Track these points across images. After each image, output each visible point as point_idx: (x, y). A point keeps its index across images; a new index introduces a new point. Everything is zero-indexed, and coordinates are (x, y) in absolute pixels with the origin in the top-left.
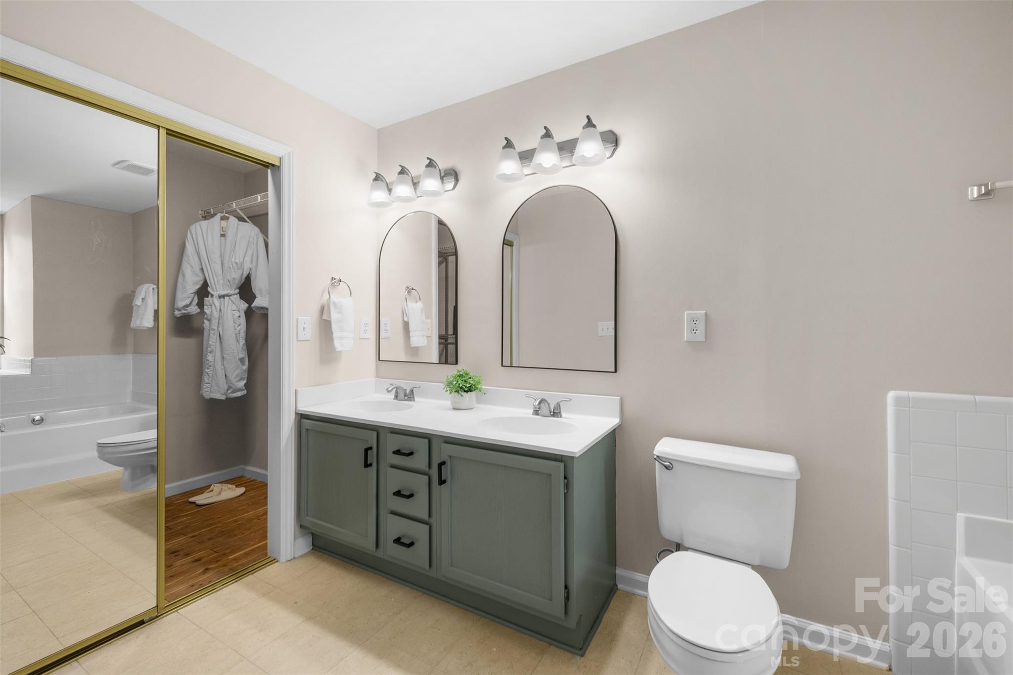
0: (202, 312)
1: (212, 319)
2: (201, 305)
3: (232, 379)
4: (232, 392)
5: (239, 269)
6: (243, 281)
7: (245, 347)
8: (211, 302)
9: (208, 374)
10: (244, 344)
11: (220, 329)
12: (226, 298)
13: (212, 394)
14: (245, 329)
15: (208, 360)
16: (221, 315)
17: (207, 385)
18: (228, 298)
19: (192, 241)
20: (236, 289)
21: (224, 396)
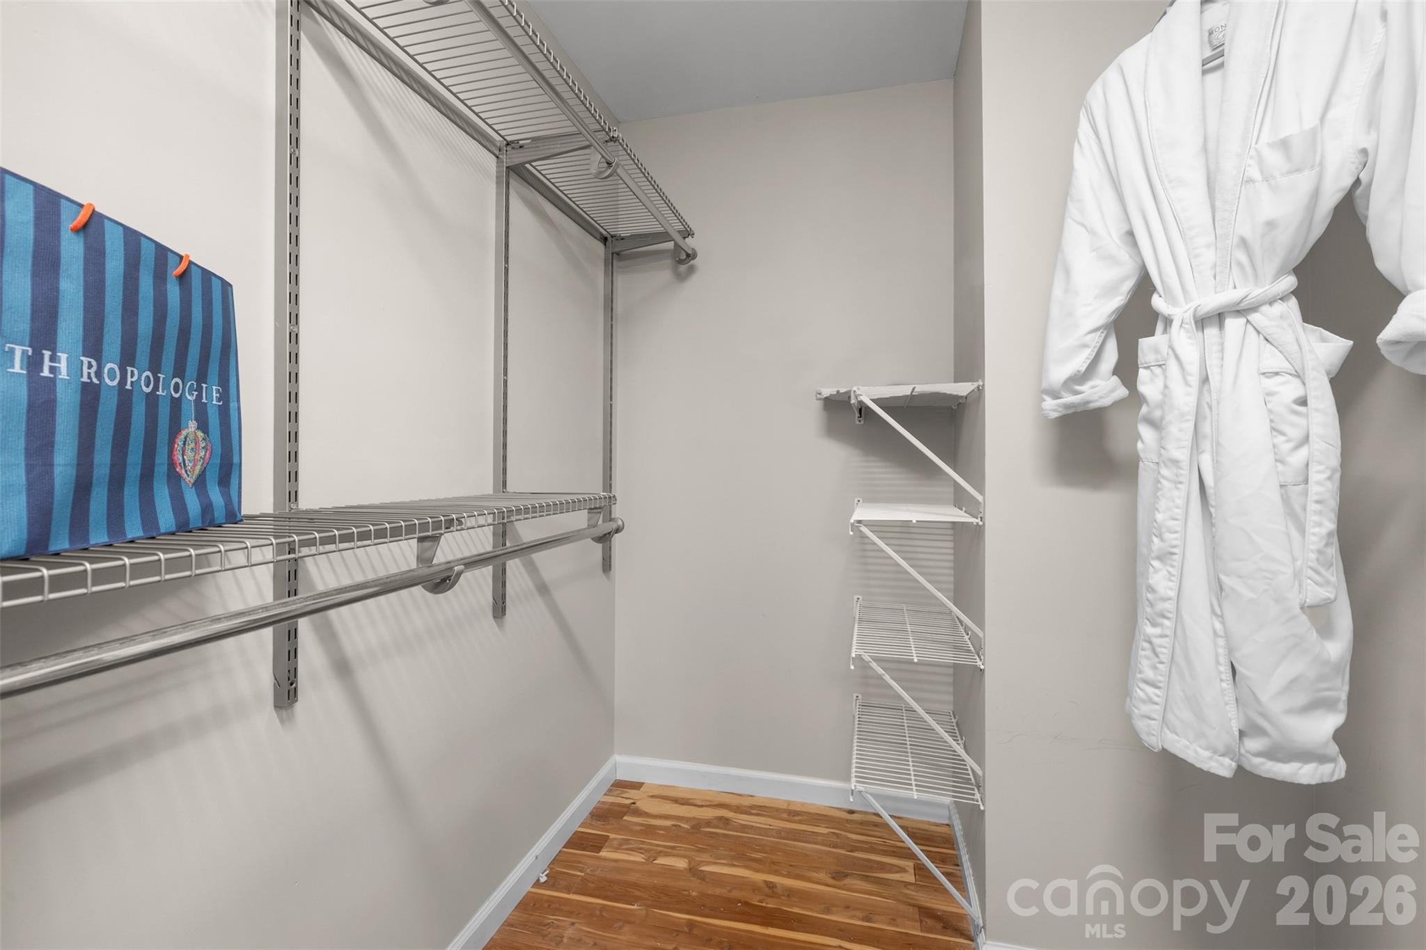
0: (1135, 398)
1: (1168, 418)
2: (1127, 370)
3: (1264, 698)
4: (1271, 754)
5: (1298, 170)
6: (1319, 229)
7: (1333, 551)
8: (1165, 350)
9: (1150, 643)
10: (1330, 534)
11: (1206, 461)
12: (1233, 324)
13: (1170, 736)
14: (1334, 460)
15: (1151, 589)
16: (1206, 398)
17: (1150, 690)
18: (1243, 320)
19: (1096, 149)
20: (1280, 273)
21: (1227, 761)
